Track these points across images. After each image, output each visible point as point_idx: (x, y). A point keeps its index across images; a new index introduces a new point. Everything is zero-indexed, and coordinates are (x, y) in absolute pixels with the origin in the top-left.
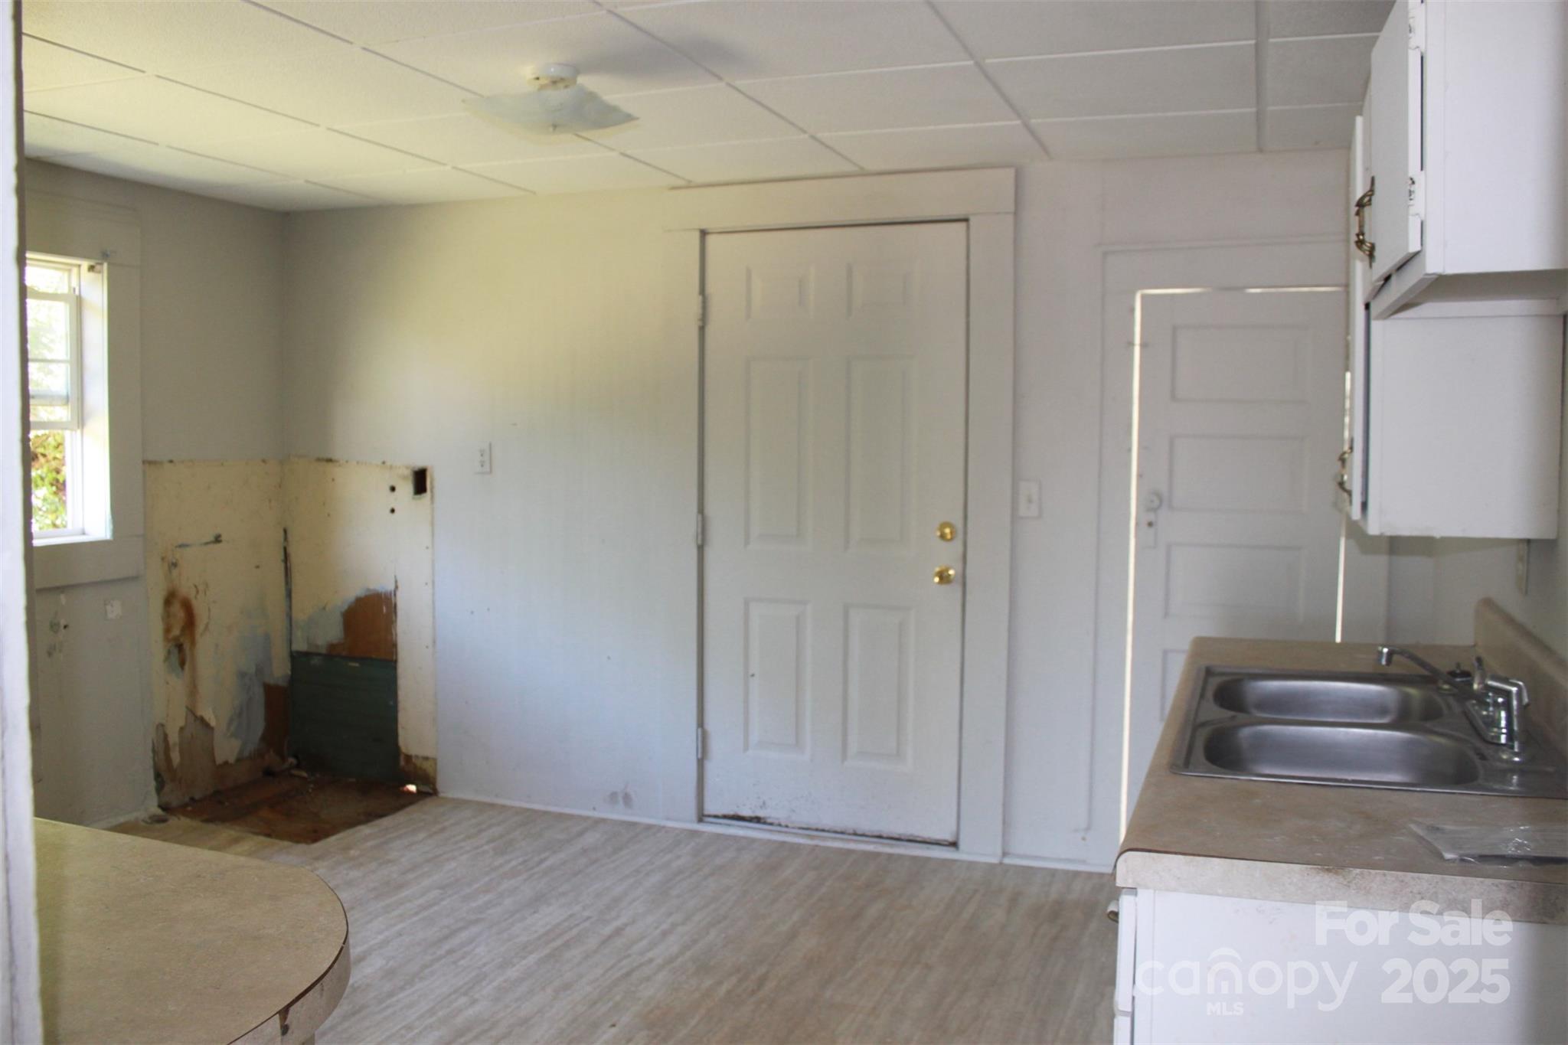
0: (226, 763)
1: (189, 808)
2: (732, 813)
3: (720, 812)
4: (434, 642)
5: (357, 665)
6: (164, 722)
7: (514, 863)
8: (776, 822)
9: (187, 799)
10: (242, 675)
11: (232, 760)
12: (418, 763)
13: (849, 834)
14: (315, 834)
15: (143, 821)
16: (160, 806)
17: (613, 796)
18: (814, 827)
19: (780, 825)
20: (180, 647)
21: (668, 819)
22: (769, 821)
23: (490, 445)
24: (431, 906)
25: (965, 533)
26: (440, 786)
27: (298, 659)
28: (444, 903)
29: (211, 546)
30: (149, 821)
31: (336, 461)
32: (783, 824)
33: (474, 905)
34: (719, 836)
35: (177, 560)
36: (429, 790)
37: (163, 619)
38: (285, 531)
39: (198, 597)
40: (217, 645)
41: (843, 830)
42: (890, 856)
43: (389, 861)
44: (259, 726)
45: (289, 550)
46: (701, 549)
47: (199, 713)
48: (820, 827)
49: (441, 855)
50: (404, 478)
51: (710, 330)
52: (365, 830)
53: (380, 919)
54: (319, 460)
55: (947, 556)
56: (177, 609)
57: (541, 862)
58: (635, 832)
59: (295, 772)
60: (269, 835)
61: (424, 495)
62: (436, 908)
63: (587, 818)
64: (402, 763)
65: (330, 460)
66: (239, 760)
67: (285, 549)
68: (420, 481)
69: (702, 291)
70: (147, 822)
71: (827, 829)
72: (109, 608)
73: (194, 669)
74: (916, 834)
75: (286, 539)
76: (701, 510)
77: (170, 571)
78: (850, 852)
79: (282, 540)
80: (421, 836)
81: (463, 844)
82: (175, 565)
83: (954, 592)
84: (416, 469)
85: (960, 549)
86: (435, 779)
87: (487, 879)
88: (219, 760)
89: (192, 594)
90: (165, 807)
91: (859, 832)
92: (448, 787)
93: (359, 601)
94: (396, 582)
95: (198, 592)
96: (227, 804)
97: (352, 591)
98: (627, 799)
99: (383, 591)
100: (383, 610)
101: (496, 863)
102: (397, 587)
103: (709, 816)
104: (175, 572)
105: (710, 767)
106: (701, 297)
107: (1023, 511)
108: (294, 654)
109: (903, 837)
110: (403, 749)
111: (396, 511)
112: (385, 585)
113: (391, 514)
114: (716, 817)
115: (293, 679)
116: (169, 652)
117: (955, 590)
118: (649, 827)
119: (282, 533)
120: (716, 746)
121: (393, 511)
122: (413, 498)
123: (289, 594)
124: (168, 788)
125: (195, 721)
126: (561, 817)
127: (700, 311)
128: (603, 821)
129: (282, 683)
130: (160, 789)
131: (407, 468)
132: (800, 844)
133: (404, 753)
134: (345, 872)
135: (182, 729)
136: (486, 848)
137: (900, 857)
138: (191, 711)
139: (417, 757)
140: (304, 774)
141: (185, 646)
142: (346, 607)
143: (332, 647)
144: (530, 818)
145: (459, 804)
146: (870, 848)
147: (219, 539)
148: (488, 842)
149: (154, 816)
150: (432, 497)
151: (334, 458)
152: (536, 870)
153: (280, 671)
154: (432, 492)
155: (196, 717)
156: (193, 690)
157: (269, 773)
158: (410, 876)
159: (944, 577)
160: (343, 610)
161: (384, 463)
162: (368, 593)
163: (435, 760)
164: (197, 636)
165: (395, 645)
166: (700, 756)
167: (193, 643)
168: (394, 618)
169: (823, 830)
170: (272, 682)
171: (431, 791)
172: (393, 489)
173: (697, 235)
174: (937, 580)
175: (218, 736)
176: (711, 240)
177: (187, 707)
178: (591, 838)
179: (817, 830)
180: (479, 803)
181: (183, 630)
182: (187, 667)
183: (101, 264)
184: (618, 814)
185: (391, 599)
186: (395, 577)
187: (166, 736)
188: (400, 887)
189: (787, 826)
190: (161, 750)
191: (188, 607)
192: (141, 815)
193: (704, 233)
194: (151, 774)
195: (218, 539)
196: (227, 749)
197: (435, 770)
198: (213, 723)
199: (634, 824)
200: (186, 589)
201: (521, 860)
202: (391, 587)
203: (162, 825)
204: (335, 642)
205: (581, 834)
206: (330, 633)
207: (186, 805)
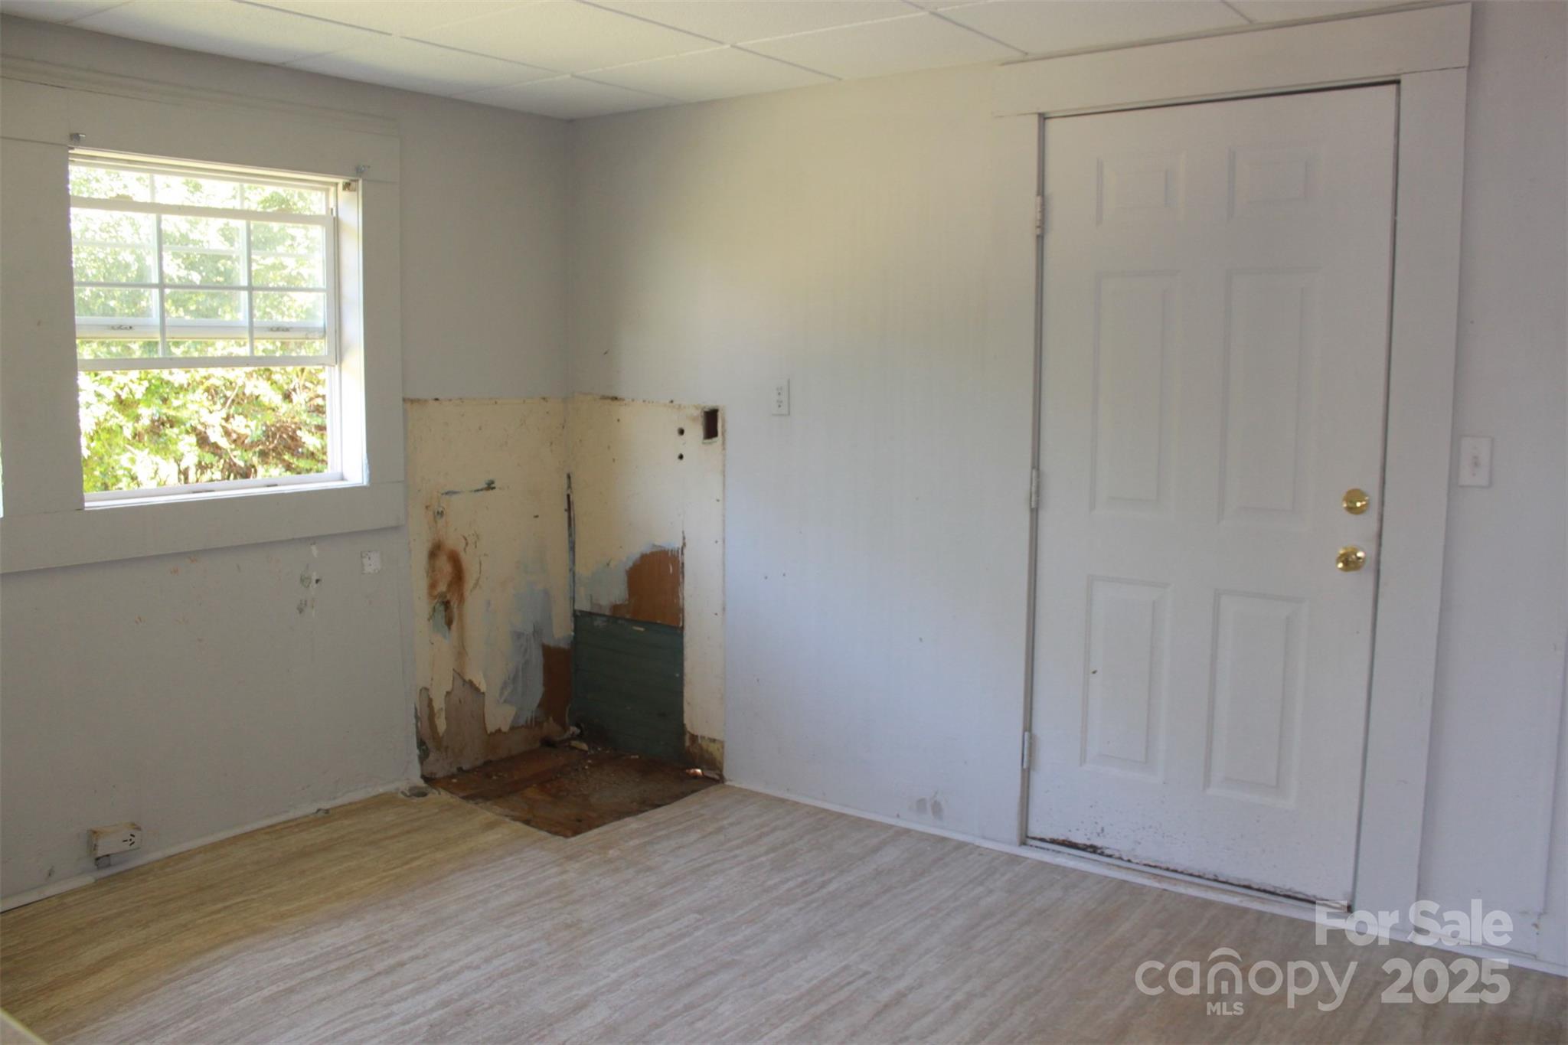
0: (499, 731)
1: (455, 781)
2: (1062, 838)
3: (1048, 836)
4: (724, 609)
5: (642, 629)
6: (428, 686)
7: (791, 884)
8: (1117, 854)
9: (454, 770)
10: (518, 635)
11: (505, 728)
12: (704, 744)
13: (1208, 879)
14: (576, 826)
15: (402, 792)
16: (423, 777)
17: (921, 804)
18: (1164, 865)
19: (1120, 858)
20: (447, 604)
21: (984, 838)
22: (1107, 852)
23: (789, 382)
24: (683, 936)
25: (1382, 503)
26: (726, 774)
27: (580, 618)
28: (698, 934)
29: (484, 492)
30: (408, 794)
31: (622, 400)
32: (1126, 858)
33: (732, 940)
34: (1043, 865)
35: (443, 508)
36: (714, 777)
37: (428, 573)
38: (569, 477)
39: (467, 549)
40: (489, 603)
41: (1201, 874)
42: (1260, 915)
43: (649, 869)
44: (537, 690)
45: (574, 498)
46: (1035, 512)
47: (467, 678)
48: (1172, 867)
49: (709, 865)
50: (694, 419)
51: (1051, 240)
52: (632, 824)
53: (619, 949)
54: (604, 398)
55: (1355, 532)
56: (445, 566)
57: (823, 885)
58: (945, 850)
59: (574, 743)
60: (527, 822)
61: (714, 439)
62: (687, 940)
63: (891, 827)
64: (687, 743)
65: (615, 399)
66: (513, 728)
67: (568, 496)
68: (711, 423)
69: (1041, 191)
70: (405, 795)
71: (1180, 870)
72: (366, 561)
73: (462, 628)
74: (1298, 889)
75: (569, 487)
76: (1036, 465)
77: (436, 522)
78: (1207, 904)
79: (566, 486)
80: (694, 836)
81: (737, 852)
82: (441, 514)
83: (1362, 580)
84: (706, 410)
85: (1374, 526)
86: (721, 763)
87: (756, 903)
88: (491, 728)
89: (460, 547)
90: (427, 779)
91: (1221, 879)
92: (737, 774)
93: (644, 558)
94: (684, 538)
95: (467, 544)
96: (495, 778)
97: (636, 548)
98: (937, 809)
99: (670, 548)
100: (669, 570)
101: (770, 883)
102: (684, 544)
103: (1034, 838)
104: (441, 522)
105: (1038, 780)
106: (1039, 198)
107: (1466, 477)
108: (579, 614)
109: (1278, 891)
110: (689, 727)
111: (684, 456)
112: (672, 542)
113: (678, 460)
114: (1042, 840)
115: (576, 641)
116: (434, 610)
117: (1365, 578)
118: (960, 845)
119: (565, 480)
120: (1046, 756)
121: (681, 457)
122: (703, 443)
123: (572, 548)
124: (432, 757)
125: (464, 685)
126: (859, 823)
127: (1039, 216)
128: (907, 832)
129: (563, 645)
130: (423, 758)
131: (696, 408)
132: (1144, 886)
133: (689, 733)
134: (597, 879)
135: (448, 693)
136: (763, 859)
137: (1274, 917)
138: (459, 674)
139: (703, 738)
140: (585, 747)
141: (452, 604)
142: (630, 564)
143: (615, 608)
144: (824, 821)
145: (748, 796)
146: (1234, 900)
147: (493, 486)
148: (767, 853)
149: (416, 787)
150: (724, 443)
151: (619, 397)
152: (817, 895)
153: (561, 632)
154: (723, 434)
155: (464, 681)
156: (461, 653)
157: (548, 743)
158: (669, 891)
159: (1350, 563)
160: (627, 568)
161: (672, 402)
162: (654, 550)
163: (722, 743)
164: (467, 593)
165: (682, 610)
166: (1025, 766)
167: (461, 599)
168: (681, 580)
169: (1175, 871)
170: (551, 643)
171: (717, 777)
172: (681, 432)
173: (1035, 119)
174: (1340, 565)
175: (489, 702)
176: (1051, 125)
177: (454, 670)
178: (890, 856)
179: (1167, 869)
180: (767, 797)
181: (450, 585)
182: (454, 626)
183: (356, 181)
184: (925, 825)
185: (678, 557)
186: (683, 532)
187: (430, 701)
188: (654, 905)
189: (1129, 861)
190: (426, 715)
191: (455, 560)
192: (403, 785)
193: (1043, 118)
194: (414, 741)
195: (490, 486)
196: (500, 716)
197: (722, 754)
198: (483, 688)
199: (943, 839)
200: (453, 542)
201: (800, 879)
202: (679, 545)
203: (422, 799)
204: (618, 603)
205: (877, 849)
206: (614, 593)
207: (453, 776)
